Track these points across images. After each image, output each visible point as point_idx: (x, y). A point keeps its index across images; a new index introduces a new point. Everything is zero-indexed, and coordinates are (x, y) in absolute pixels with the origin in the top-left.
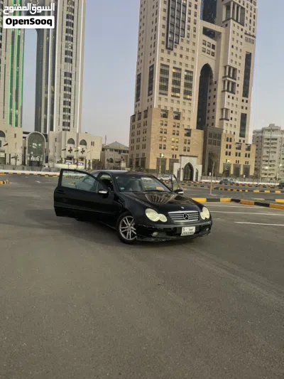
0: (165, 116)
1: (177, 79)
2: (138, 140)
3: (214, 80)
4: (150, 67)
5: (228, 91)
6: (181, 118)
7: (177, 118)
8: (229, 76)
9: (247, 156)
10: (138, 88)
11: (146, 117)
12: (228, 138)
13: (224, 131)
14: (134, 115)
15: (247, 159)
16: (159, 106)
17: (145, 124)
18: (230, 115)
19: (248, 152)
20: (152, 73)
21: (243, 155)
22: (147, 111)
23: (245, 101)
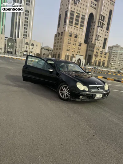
0: (70, 36)
1: (78, 19)
2: (57, 46)
3: (94, 21)
4: (66, 12)
5: (100, 27)
6: (78, 37)
7: (76, 37)
8: (101, 20)
9: (105, 57)
10: (59, 21)
11: (62, 35)
12: (97, 49)
13: (96, 46)
14: (57, 34)
15: (104, 59)
16: (68, 31)
17: (61, 38)
18: (100, 38)
19: (105, 56)
20: (66, 15)
21: (103, 57)
22: (62, 32)
23: (107, 32)
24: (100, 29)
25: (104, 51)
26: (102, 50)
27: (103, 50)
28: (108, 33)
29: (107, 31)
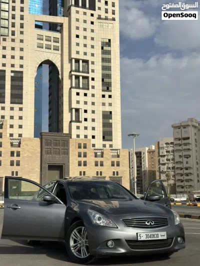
5: (77, 87)
8: (77, 70)
9: (116, 164)
12: (79, 145)
13: (74, 136)
15: (115, 169)
18: (84, 116)
19: (116, 160)
23: (107, 96)
24: (78, 94)
25: (111, 146)
26: (104, 146)
27: (108, 143)
28: (110, 96)
29: (107, 94)
